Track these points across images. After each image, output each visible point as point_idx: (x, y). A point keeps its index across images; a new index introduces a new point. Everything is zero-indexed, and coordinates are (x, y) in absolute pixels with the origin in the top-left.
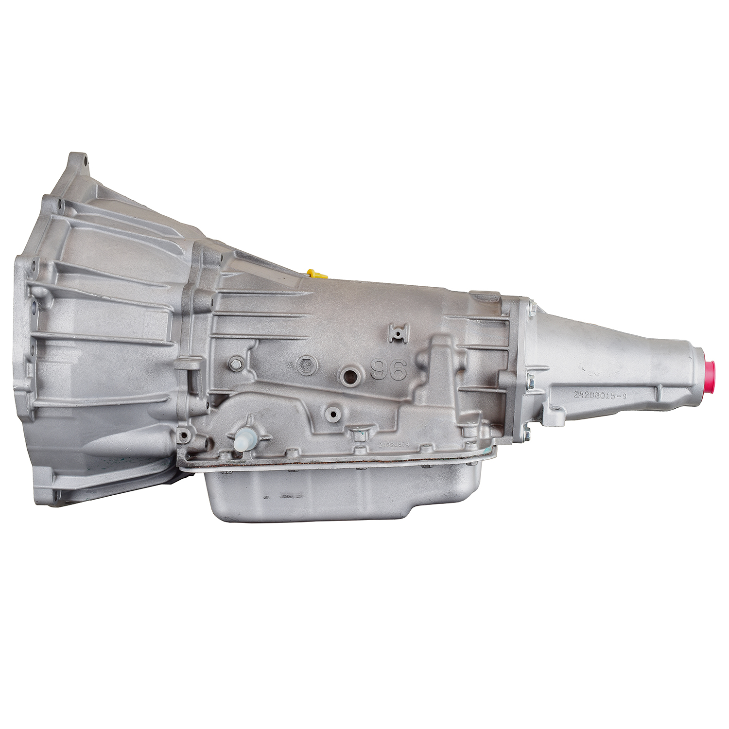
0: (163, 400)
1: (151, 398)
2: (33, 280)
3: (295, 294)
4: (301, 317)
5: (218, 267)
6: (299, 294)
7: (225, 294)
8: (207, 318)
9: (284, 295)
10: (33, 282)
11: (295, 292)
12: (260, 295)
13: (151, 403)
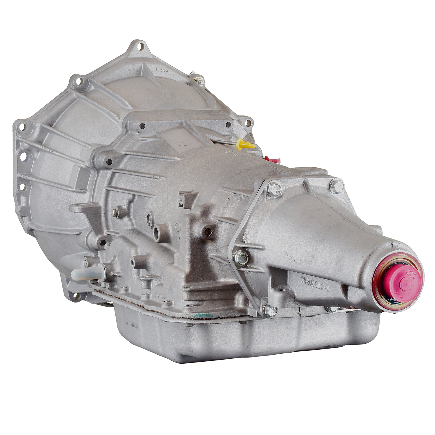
0: (76, 233)
1: (70, 231)
2: (20, 138)
3: (171, 159)
4: (159, 179)
5: (137, 134)
6: (173, 159)
7: (132, 156)
8: (107, 173)
9: (164, 160)
10: (21, 139)
11: (171, 158)
12: (151, 158)
13: (68, 235)
